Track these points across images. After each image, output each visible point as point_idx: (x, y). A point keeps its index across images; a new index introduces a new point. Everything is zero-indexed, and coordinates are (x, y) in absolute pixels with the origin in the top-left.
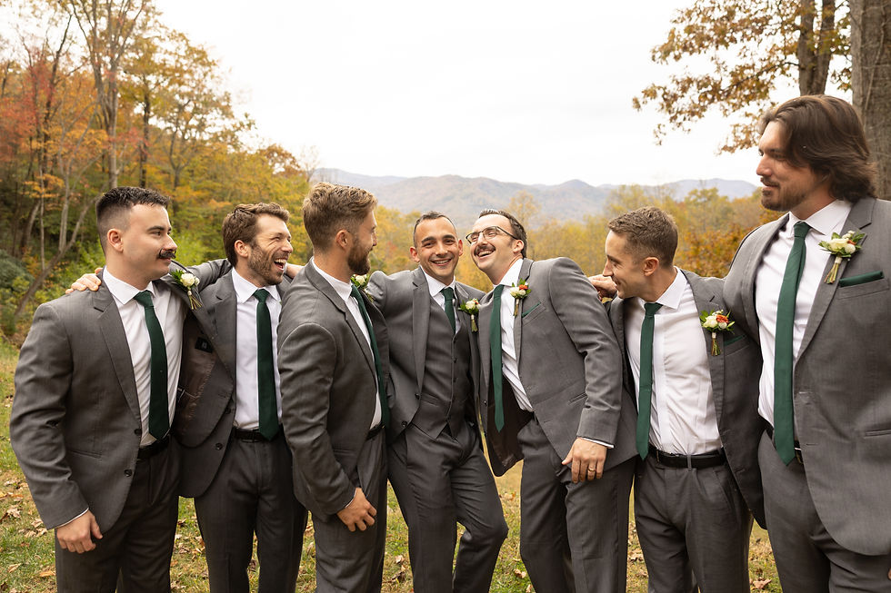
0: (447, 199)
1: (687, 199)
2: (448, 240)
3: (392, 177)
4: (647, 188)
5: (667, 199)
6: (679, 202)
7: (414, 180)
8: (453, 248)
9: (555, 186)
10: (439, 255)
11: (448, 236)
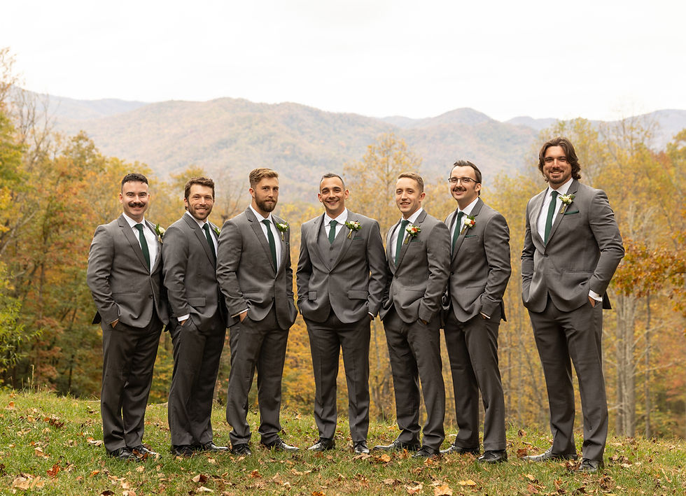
0: (224, 144)
1: (673, 148)
2: (336, 190)
3: (117, 101)
4: (603, 126)
5: (639, 147)
6: (657, 152)
7: (160, 106)
8: (339, 194)
9: (429, 120)
10: (330, 198)
11: (336, 188)
